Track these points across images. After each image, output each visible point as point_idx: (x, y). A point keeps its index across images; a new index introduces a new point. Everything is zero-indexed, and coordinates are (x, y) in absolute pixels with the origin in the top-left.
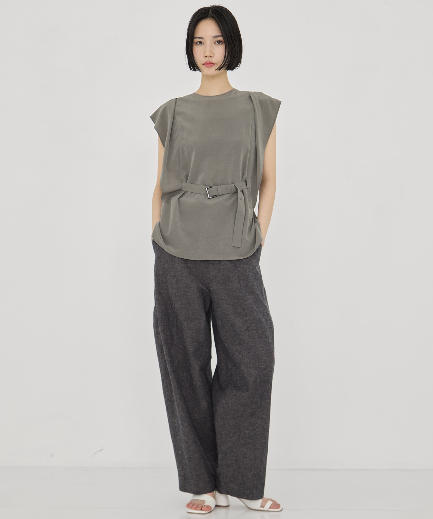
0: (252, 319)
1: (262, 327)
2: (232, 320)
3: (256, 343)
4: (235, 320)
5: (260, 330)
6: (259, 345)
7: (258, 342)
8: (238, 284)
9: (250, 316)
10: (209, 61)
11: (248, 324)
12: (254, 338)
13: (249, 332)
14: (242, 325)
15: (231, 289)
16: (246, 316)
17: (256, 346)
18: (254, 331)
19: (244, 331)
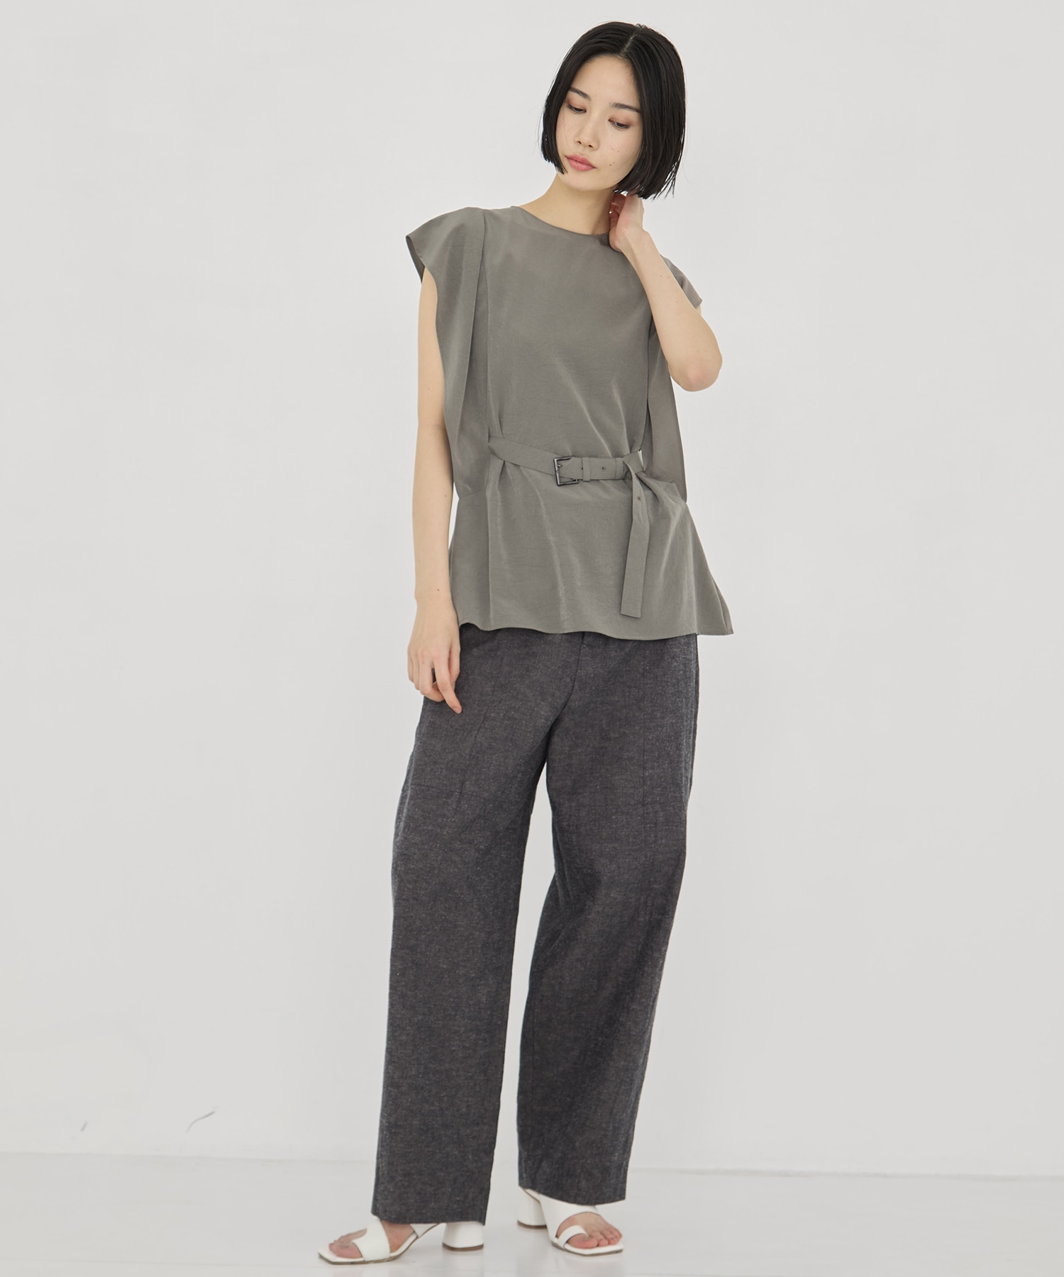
0: (656, 776)
1: (676, 797)
2: (609, 775)
3: (656, 836)
4: (616, 778)
5: (672, 804)
6: (663, 841)
7: (663, 833)
8: (636, 691)
9: (652, 768)
10: (582, 155)
11: (645, 787)
12: (656, 824)
13: (645, 808)
14: (632, 791)
15: (619, 701)
16: (645, 768)
17: (655, 842)
18: (657, 807)
19: (635, 804)
